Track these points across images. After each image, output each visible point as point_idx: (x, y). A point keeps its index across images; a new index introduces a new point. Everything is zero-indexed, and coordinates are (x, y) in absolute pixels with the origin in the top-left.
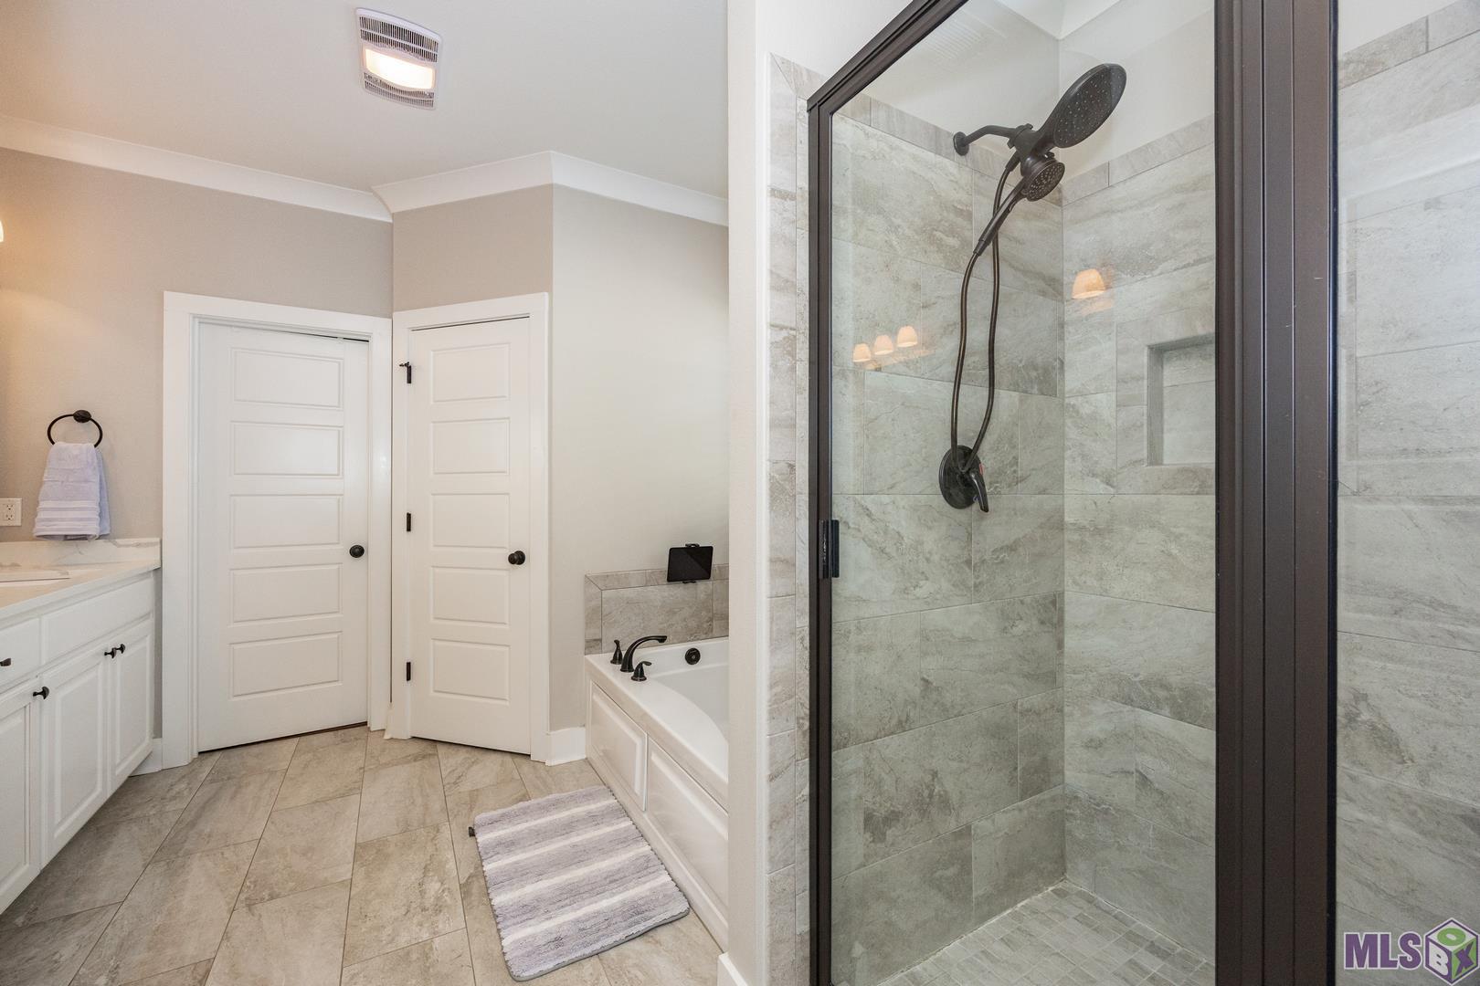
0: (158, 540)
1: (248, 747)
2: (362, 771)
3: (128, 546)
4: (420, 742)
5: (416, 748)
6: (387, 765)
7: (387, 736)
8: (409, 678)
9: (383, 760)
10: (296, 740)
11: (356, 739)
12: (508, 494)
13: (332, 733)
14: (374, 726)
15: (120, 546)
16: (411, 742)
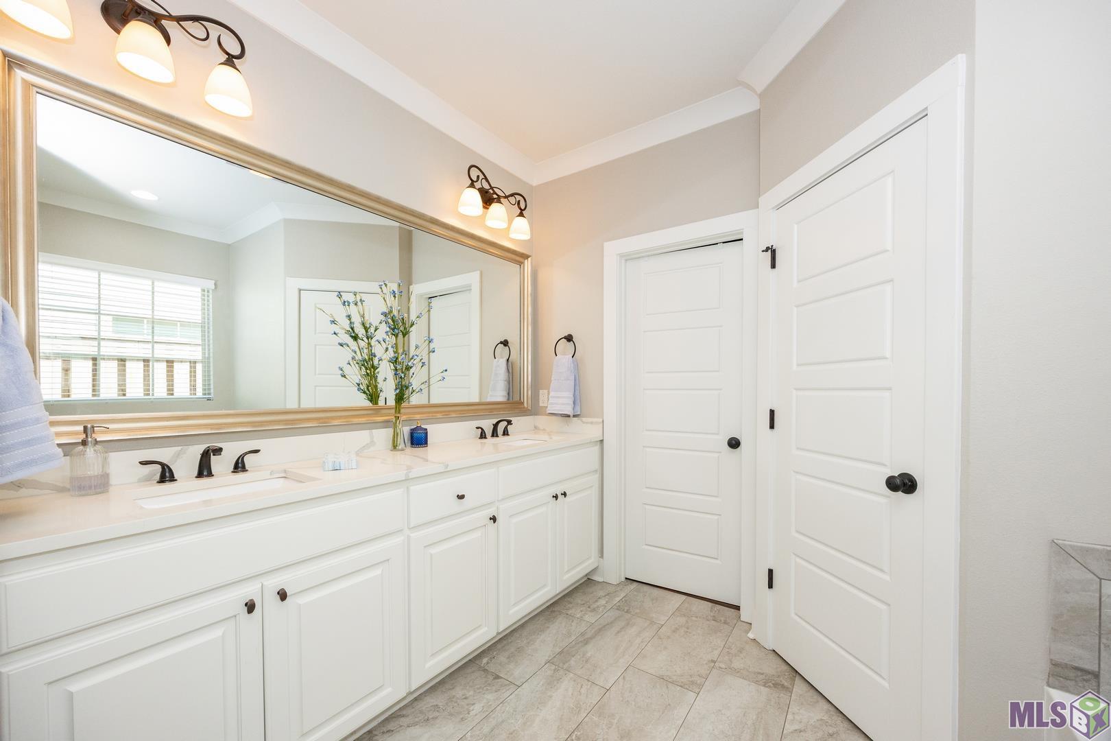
0: (601, 420)
1: (653, 587)
2: (713, 664)
3: (587, 423)
4: (780, 661)
5: (771, 667)
6: (736, 672)
7: (751, 635)
8: (770, 586)
9: (737, 664)
10: (684, 597)
11: (725, 623)
12: (890, 389)
13: (710, 604)
14: (745, 615)
15: (584, 423)
16: (772, 656)
